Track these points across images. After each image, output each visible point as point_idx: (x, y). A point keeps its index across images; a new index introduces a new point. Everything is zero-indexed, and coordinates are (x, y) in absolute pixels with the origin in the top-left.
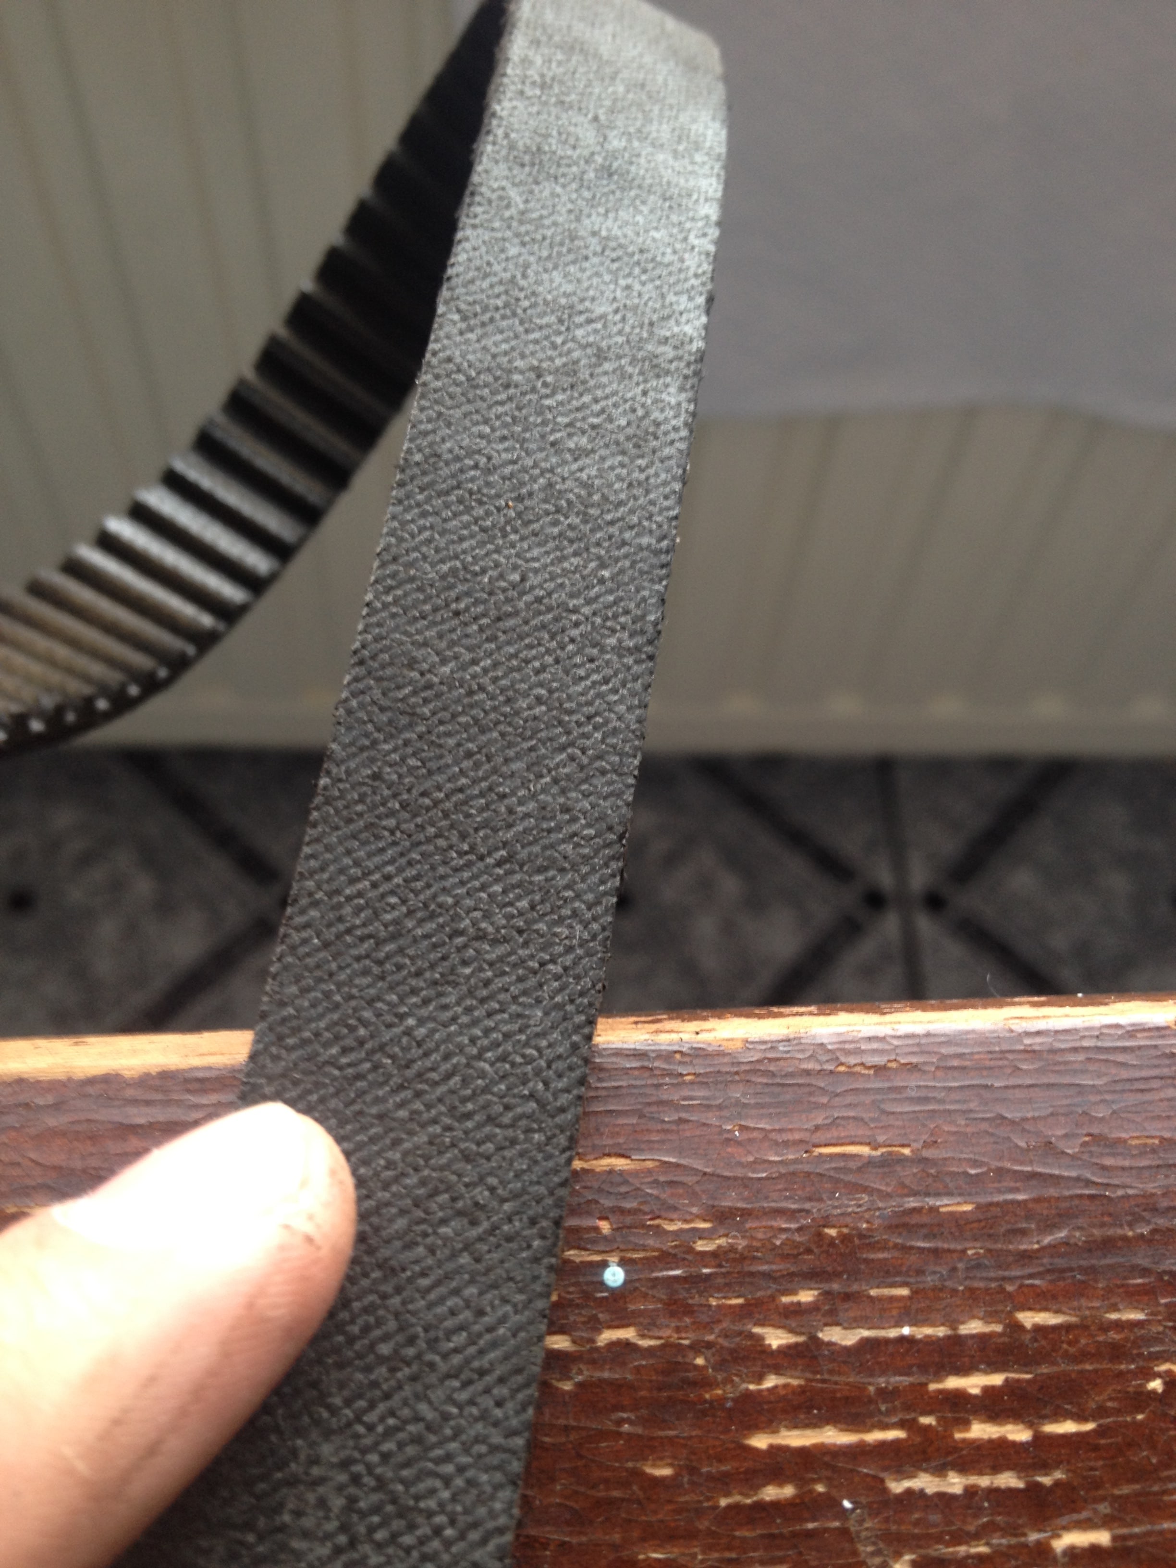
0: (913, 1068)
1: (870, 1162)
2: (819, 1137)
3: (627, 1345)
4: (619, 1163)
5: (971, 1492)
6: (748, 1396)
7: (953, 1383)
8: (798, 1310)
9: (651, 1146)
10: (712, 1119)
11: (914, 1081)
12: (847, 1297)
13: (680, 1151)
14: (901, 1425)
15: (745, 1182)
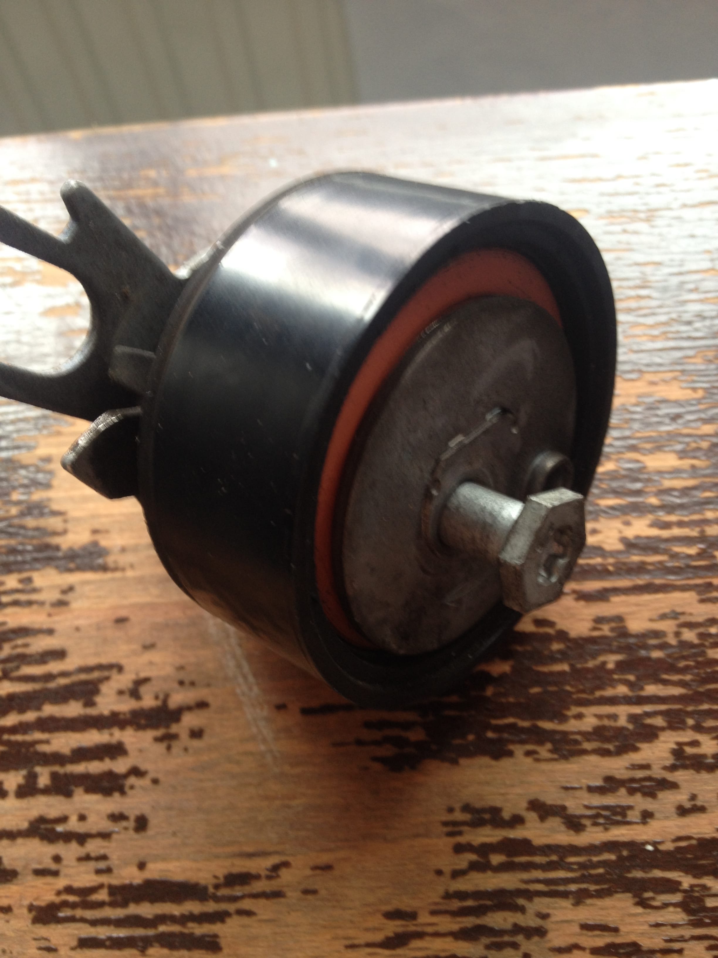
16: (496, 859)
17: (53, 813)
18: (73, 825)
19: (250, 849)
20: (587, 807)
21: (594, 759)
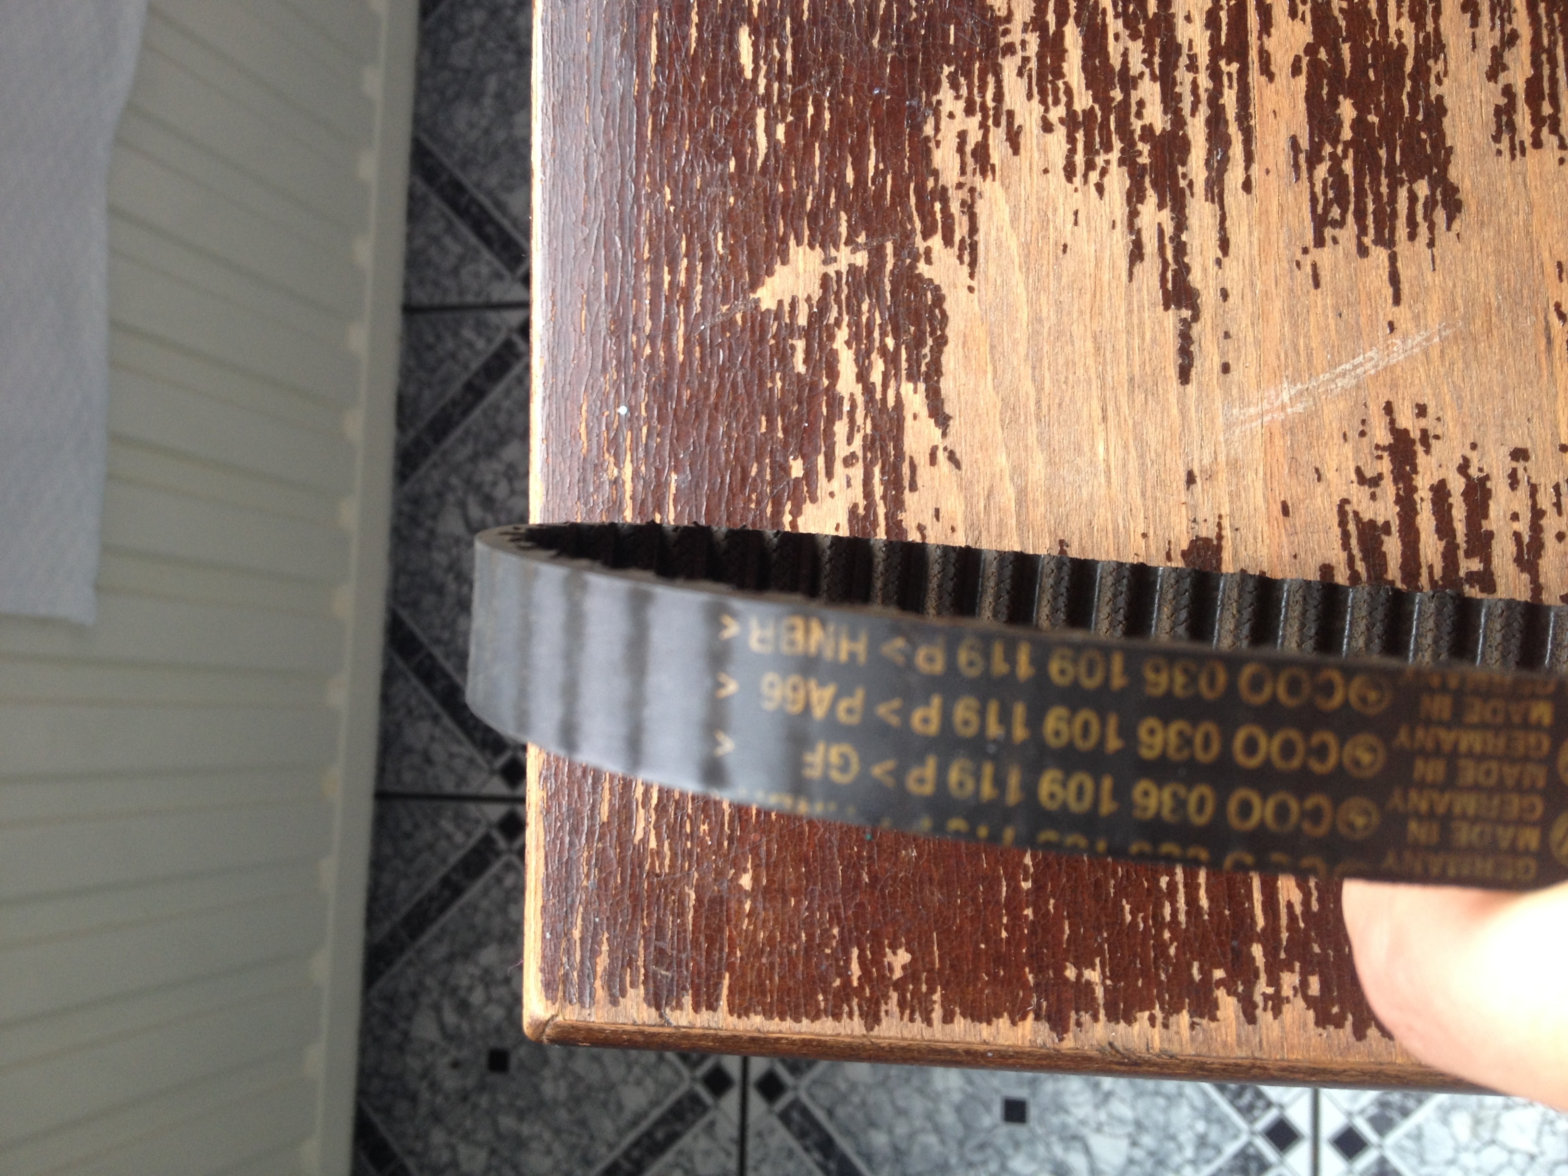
0: (553, 291)
1: (589, 310)
2: (578, 330)
3: (647, 405)
4: (584, 408)
5: (702, 282)
6: (666, 362)
7: (666, 286)
8: (638, 341)
9: (578, 396)
10: (569, 371)
11: (558, 291)
12: (635, 323)
13: (581, 384)
14: (678, 306)
15: (593, 359)
16: (1547, 109)
17: (1511, 549)
18: (1523, 527)
19: (1543, 341)
20: (1493, 28)
21: (1443, 22)
